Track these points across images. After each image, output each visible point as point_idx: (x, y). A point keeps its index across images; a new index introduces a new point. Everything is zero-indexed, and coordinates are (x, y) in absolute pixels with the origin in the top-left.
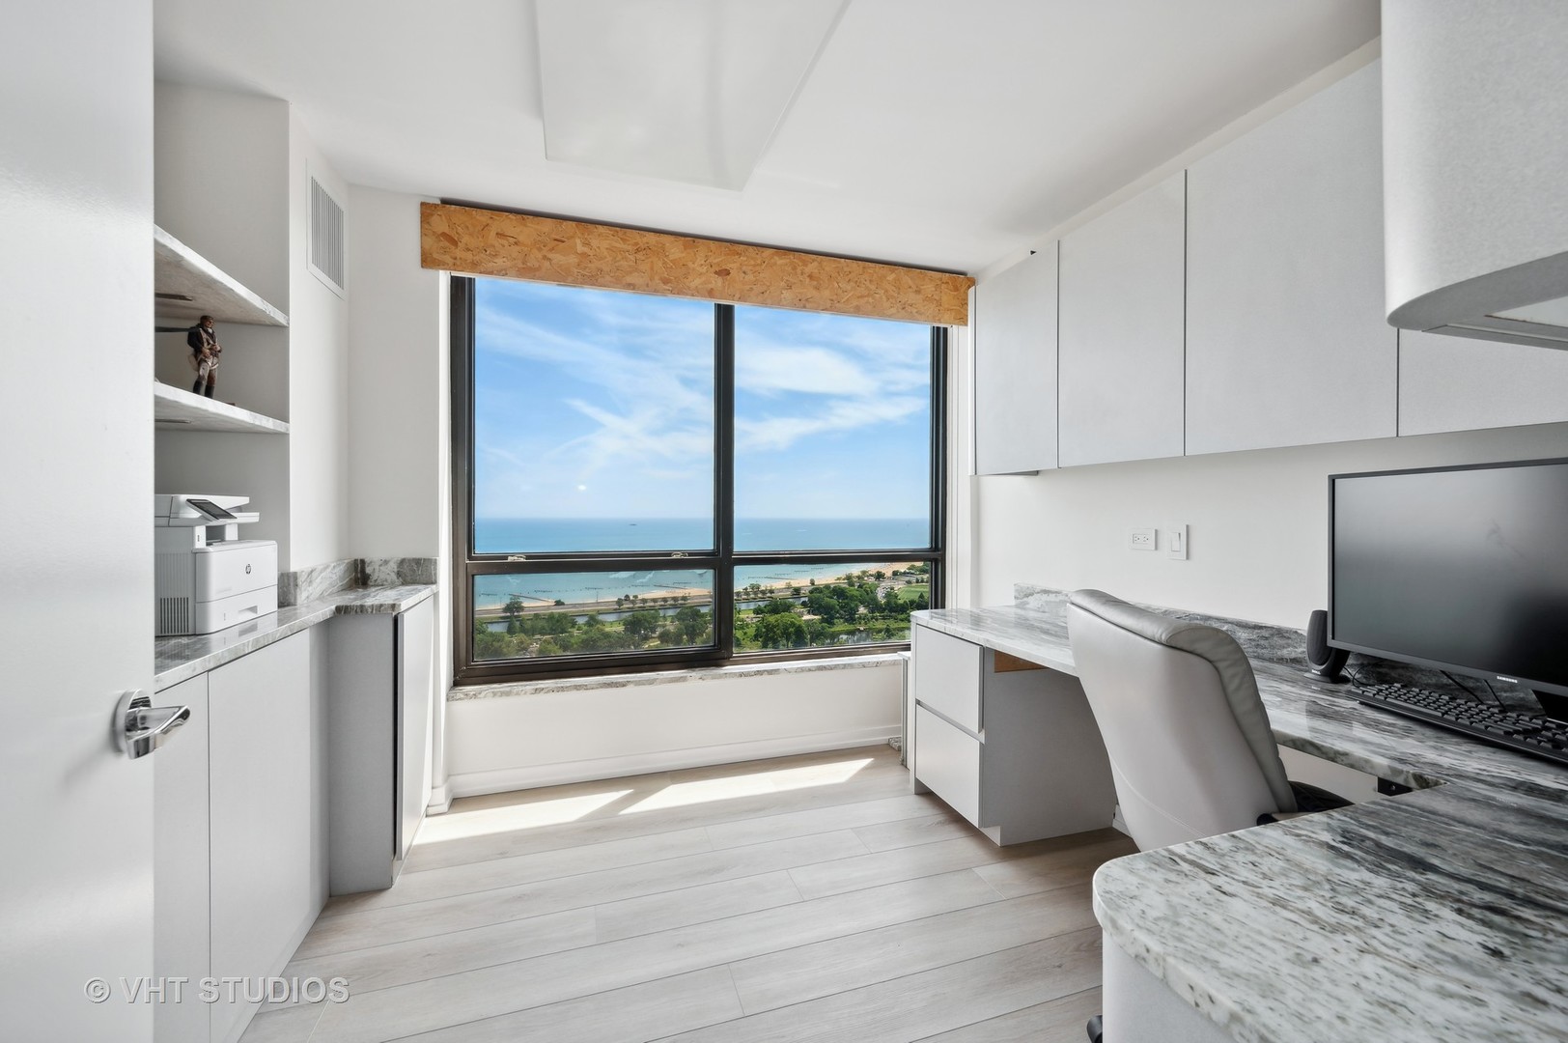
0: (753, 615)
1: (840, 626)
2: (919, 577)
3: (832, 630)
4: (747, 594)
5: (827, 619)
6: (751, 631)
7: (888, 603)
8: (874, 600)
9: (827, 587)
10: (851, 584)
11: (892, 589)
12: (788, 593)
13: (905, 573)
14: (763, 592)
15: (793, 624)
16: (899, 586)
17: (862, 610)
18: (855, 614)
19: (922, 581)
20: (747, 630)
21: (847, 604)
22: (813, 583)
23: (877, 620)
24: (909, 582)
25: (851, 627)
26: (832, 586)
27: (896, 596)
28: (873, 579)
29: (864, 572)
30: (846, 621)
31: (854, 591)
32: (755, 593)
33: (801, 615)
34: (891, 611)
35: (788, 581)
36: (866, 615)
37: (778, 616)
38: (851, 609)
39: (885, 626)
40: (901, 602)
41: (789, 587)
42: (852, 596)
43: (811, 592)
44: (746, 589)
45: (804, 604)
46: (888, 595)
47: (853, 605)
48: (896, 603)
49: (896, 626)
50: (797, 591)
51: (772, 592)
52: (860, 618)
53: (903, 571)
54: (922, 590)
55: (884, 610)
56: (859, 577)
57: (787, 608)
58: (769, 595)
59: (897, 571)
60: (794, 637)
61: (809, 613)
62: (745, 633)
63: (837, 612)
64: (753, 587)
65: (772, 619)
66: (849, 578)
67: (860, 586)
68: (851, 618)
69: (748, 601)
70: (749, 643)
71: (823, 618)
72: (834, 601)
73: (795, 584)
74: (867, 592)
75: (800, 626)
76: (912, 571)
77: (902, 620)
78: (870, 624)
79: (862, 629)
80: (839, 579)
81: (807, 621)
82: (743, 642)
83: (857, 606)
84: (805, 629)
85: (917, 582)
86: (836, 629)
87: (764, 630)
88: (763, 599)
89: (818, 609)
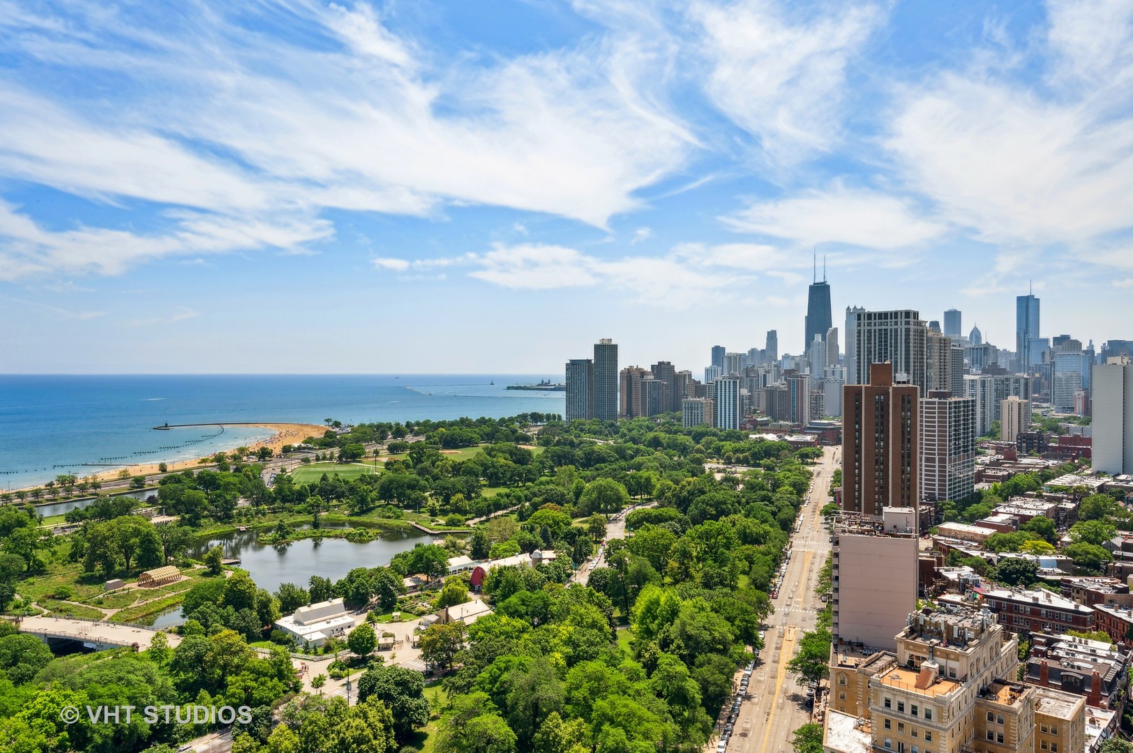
0: (65, 524)
1: (209, 528)
2: (320, 453)
3: (198, 534)
4: (54, 492)
5: (189, 520)
6: (65, 549)
7: (279, 491)
8: (260, 486)
9: (188, 473)
10: (224, 468)
11: (283, 470)
12: (125, 486)
13: (299, 449)
14: (82, 488)
15: (136, 533)
16: (293, 467)
17: (242, 503)
18: (232, 508)
19: (324, 458)
20: (56, 548)
21: (219, 496)
22: (163, 469)
23: (264, 515)
24: (306, 461)
25: (227, 528)
26: (196, 472)
27: (290, 480)
28: (254, 459)
29: (242, 450)
30: (218, 519)
31: (229, 476)
32: (68, 490)
33: (148, 517)
34: (284, 500)
35: (122, 468)
36: (248, 510)
37: (113, 522)
38: (226, 502)
39: (276, 523)
40: (297, 487)
41: (124, 477)
42: (229, 483)
43: (163, 483)
44: (51, 484)
45: (151, 501)
46: (278, 480)
47: (228, 497)
48: (290, 490)
49: (292, 520)
50: (139, 482)
51: (96, 486)
52: (240, 514)
53: (296, 445)
54: (325, 469)
55: (274, 500)
56: (235, 458)
57: (126, 508)
58: (92, 491)
59: (290, 447)
60: (138, 551)
61: (160, 513)
62: (54, 553)
63: (205, 509)
64: (62, 480)
65: (102, 527)
66: (219, 459)
67: (237, 470)
68: (226, 516)
69: (54, 503)
70: (60, 567)
71: (183, 518)
72: (201, 494)
73: (135, 472)
74: (248, 476)
75: (148, 534)
76: (310, 446)
77: (299, 512)
78: (255, 522)
79: (243, 528)
80: (204, 461)
81: (157, 525)
82: (48, 567)
83: (235, 497)
84: (157, 537)
85: (318, 459)
86: (200, 533)
87: (87, 545)
88: (81, 499)
89: (174, 506)
